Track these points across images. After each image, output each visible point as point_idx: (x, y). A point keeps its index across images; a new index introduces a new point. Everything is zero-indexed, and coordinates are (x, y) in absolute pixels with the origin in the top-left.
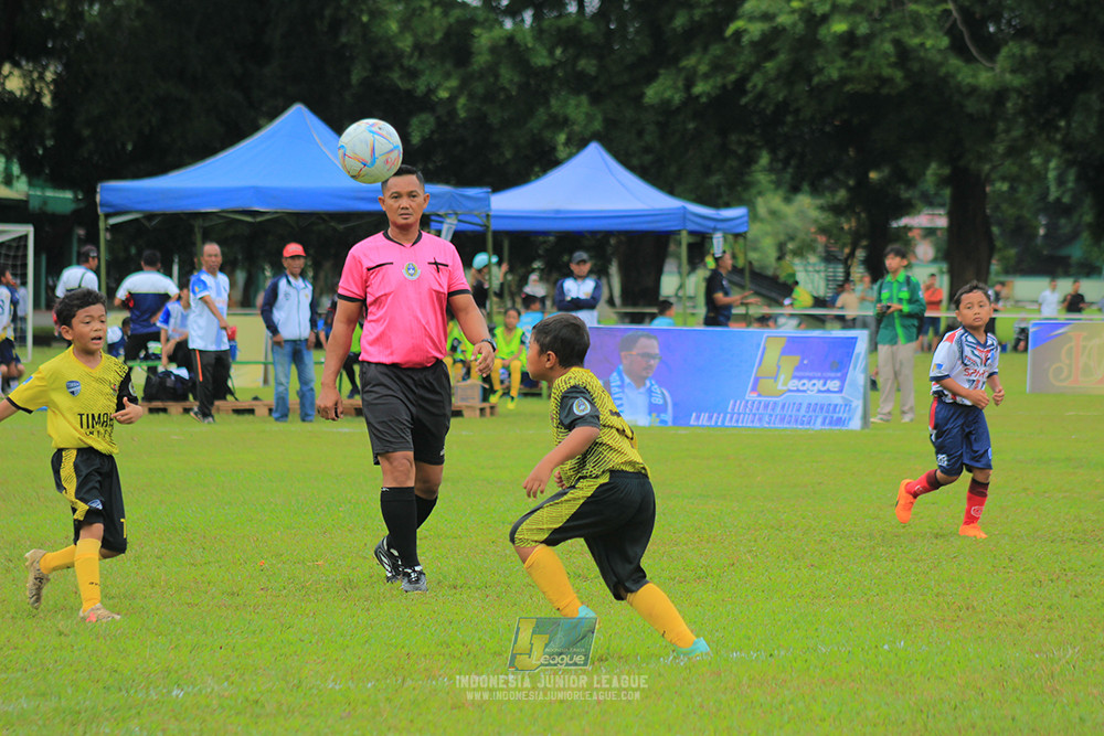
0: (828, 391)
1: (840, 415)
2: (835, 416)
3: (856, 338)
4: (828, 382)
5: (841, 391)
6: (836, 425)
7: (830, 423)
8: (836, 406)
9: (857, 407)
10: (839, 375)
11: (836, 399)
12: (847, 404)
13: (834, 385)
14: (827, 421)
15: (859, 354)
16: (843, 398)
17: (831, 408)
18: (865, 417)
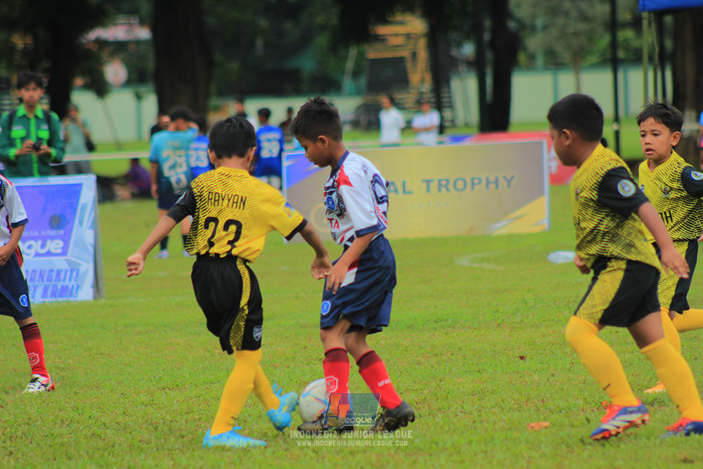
0: (49, 254)
1: (67, 283)
2: (59, 285)
3: (80, 185)
4: (48, 242)
5: (64, 253)
6: (61, 296)
7: (54, 294)
8: (59, 272)
9: (86, 272)
10: (61, 232)
11: (60, 263)
12: (74, 269)
13: (55, 245)
14: (49, 292)
15: (84, 206)
16: (68, 261)
17: (54, 275)
18: (97, 284)
